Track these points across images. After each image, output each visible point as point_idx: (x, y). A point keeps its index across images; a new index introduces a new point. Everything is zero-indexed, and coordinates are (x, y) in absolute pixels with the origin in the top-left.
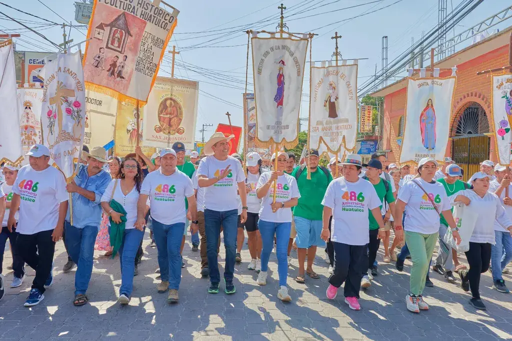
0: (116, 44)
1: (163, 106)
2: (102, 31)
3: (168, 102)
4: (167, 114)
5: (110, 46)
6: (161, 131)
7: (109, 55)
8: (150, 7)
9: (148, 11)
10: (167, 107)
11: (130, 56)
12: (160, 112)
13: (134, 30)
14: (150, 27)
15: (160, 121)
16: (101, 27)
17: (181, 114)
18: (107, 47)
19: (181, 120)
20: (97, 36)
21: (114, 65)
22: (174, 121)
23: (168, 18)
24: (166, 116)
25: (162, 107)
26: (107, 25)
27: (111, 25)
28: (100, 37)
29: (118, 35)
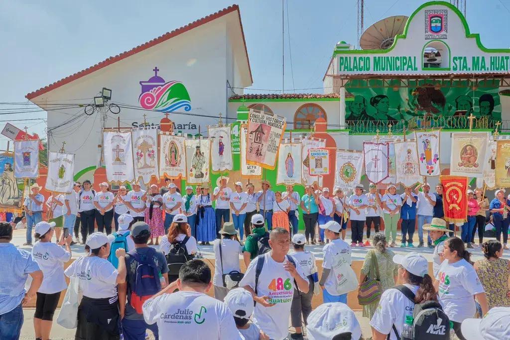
0: (258, 140)
1: (465, 150)
2: (252, 135)
3: (468, 148)
4: (467, 155)
5: (256, 141)
6: (462, 166)
7: (255, 145)
8: (272, 120)
9: (271, 122)
10: (467, 150)
11: (264, 144)
12: (462, 154)
13: (265, 132)
14: (273, 129)
15: (462, 159)
16: (251, 133)
17: (477, 154)
18: (255, 142)
19: (476, 158)
20: (250, 138)
21: (258, 150)
22: (472, 159)
23: (281, 123)
24: (466, 156)
25: (463, 151)
26: (254, 132)
27: (256, 131)
28: (251, 138)
29: (259, 136)
